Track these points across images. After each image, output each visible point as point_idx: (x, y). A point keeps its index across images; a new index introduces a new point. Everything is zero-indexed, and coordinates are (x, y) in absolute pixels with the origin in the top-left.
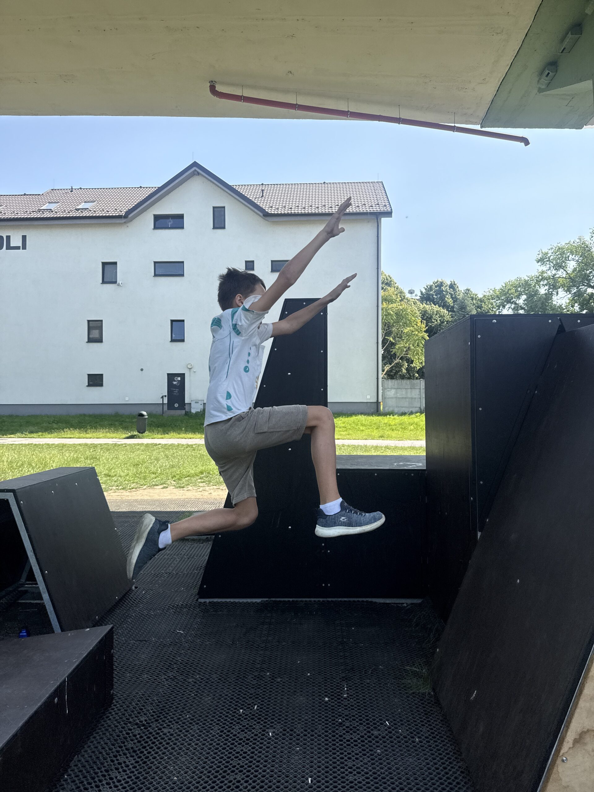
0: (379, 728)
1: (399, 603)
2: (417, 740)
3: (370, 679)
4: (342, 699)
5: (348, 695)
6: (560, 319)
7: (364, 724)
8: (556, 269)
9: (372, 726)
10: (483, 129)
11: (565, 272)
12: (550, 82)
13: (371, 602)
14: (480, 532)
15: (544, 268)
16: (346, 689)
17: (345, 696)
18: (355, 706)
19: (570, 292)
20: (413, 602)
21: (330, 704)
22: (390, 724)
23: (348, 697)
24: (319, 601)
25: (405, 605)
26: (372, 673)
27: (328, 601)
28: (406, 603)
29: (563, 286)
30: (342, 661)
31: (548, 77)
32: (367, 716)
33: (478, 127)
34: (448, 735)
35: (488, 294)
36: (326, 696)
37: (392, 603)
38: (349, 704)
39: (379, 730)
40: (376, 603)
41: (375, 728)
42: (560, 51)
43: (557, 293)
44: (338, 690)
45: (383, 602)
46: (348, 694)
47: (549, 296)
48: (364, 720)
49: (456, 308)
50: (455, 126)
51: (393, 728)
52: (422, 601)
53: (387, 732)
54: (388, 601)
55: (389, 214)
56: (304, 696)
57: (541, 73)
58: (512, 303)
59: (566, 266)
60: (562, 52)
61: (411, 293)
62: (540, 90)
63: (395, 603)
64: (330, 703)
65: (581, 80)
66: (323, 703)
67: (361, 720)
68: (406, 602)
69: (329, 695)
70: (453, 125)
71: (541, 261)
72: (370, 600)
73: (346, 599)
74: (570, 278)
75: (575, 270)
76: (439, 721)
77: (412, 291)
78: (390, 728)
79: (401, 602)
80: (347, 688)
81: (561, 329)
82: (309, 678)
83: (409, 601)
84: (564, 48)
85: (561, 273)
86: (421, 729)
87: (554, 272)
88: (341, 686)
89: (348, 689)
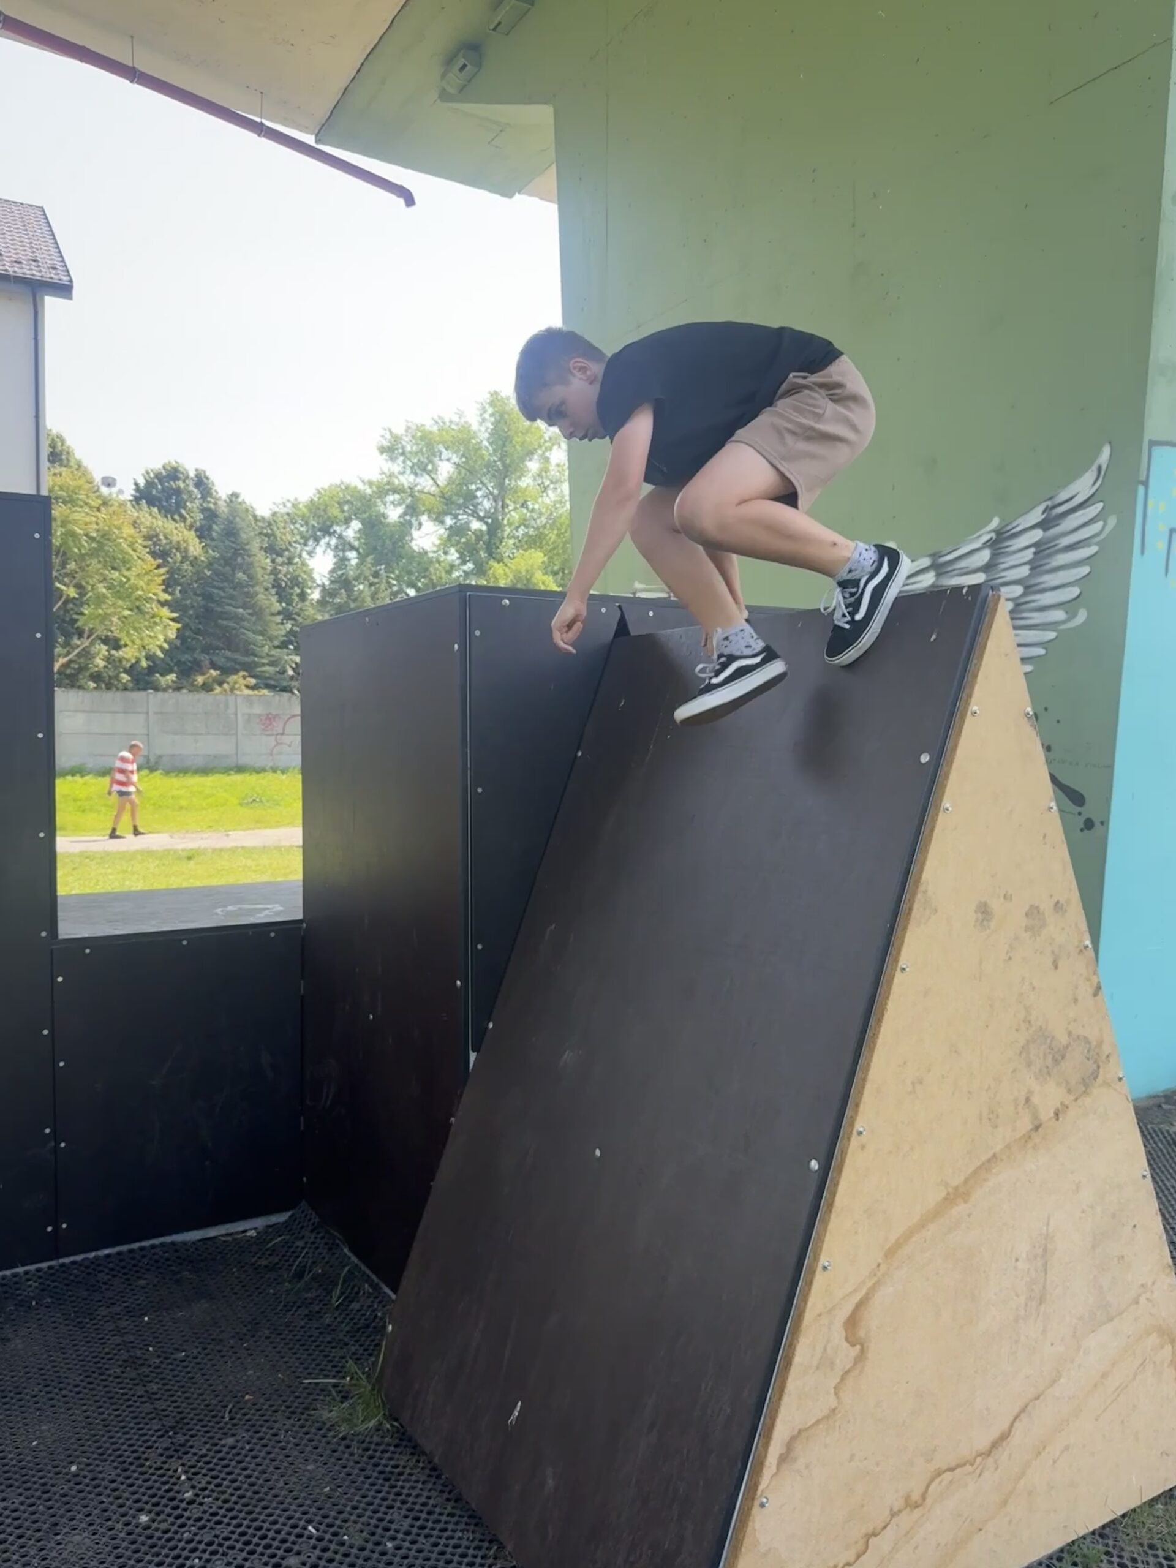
0: (296, 1548)
1: (237, 1233)
2: (390, 1545)
3: (233, 1435)
4: (183, 1505)
5: (197, 1491)
6: (620, 607)
7: (260, 1549)
8: (416, 474)
9: (278, 1548)
10: (321, 147)
11: (431, 482)
12: (465, 86)
13: (173, 1243)
14: (474, 1052)
15: (396, 468)
16: (183, 1477)
17: (187, 1495)
18: (222, 1512)
19: (442, 522)
20: (270, 1223)
21: (157, 1530)
22: (318, 1530)
23: (197, 1495)
24: (38, 1270)
25: (253, 1233)
26: (231, 1419)
27: (63, 1265)
28: (255, 1229)
29: (429, 511)
30: (148, 1407)
31: (464, 72)
32: (259, 1529)
33: (309, 139)
34: (449, 1510)
35: (284, 510)
36: (141, 1510)
37: (222, 1236)
38: (205, 1512)
39: (298, 1553)
40: (184, 1243)
41: (288, 1550)
42: (492, 27)
43: (420, 525)
44: (167, 1487)
45: (198, 1238)
46: (193, 1487)
47: (404, 528)
48: (255, 1540)
49: (217, 532)
50: (262, 124)
51: (328, 1536)
52: (291, 1217)
53: (317, 1552)
54: (212, 1232)
55: (64, 290)
56: (84, 1530)
57: (449, 61)
58: (330, 534)
59: (435, 469)
60: (494, 29)
61: (109, 485)
62: (444, 96)
63: (227, 1235)
64: (155, 1525)
65: (530, 100)
66: (138, 1530)
67: (247, 1543)
68: (251, 1227)
69: (148, 1507)
70: (258, 120)
71: (390, 450)
72: (168, 1239)
73: (107, 1251)
74: (443, 495)
75: (450, 481)
76: (420, 1485)
77: (110, 481)
78: (320, 1539)
79: (241, 1229)
80: (186, 1472)
81: (622, 627)
82: (79, 1479)
83: (260, 1222)
84: (500, 23)
85: (425, 483)
86: (388, 1517)
87: (412, 478)
88: (170, 1473)
89: (190, 1475)
